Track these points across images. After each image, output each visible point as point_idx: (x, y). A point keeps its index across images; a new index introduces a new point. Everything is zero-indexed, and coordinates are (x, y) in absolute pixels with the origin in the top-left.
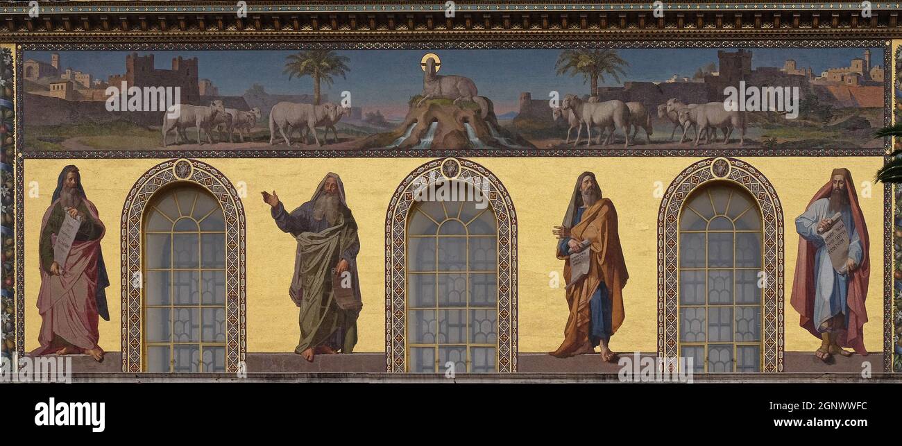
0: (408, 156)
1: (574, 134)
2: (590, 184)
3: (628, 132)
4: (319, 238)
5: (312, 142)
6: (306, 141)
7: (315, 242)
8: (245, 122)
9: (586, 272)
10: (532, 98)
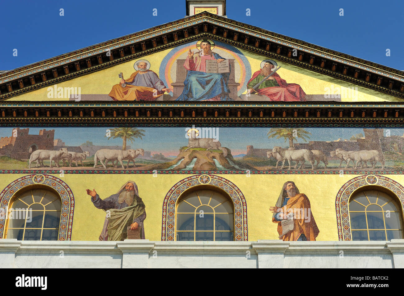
0: (179, 174)
1: (280, 164)
2: (291, 187)
3: (313, 163)
4: (120, 212)
5: (120, 166)
6: (116, 166)
7: (118, 213)
8: (79, 157)
9: (292, 229)
10: (254, 148)
